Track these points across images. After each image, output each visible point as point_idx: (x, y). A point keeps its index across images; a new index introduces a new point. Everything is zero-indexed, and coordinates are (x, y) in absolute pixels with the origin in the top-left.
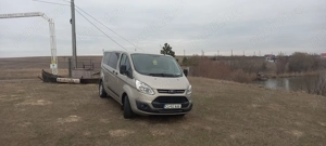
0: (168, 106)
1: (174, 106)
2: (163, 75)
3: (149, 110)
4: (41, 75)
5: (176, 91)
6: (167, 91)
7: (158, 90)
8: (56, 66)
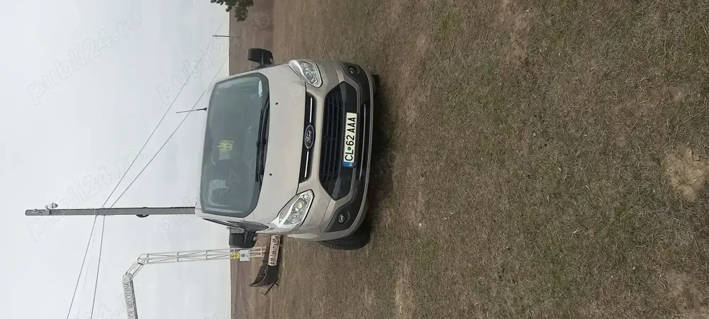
0: (349, 155)
1: (350, 134)
2: (262, 143)
3: (353, 207)
4: (264, 289)
5: (309, 124)
6: (307, 150)
7: (302, 178)
8: (246, 252)
